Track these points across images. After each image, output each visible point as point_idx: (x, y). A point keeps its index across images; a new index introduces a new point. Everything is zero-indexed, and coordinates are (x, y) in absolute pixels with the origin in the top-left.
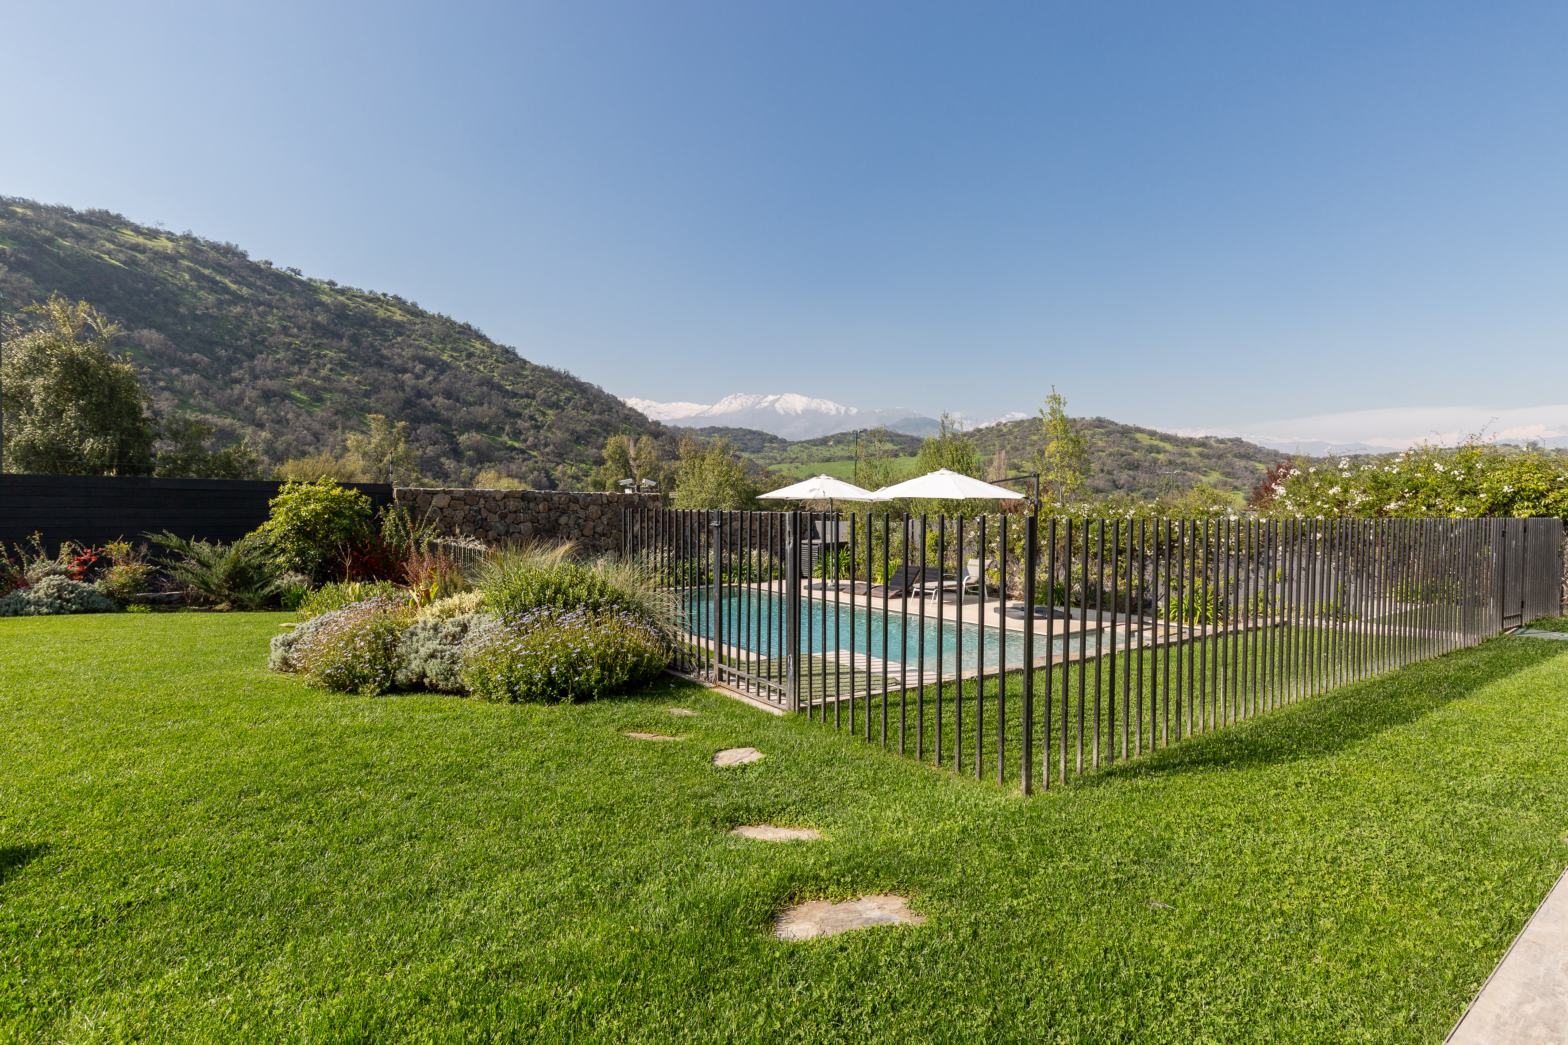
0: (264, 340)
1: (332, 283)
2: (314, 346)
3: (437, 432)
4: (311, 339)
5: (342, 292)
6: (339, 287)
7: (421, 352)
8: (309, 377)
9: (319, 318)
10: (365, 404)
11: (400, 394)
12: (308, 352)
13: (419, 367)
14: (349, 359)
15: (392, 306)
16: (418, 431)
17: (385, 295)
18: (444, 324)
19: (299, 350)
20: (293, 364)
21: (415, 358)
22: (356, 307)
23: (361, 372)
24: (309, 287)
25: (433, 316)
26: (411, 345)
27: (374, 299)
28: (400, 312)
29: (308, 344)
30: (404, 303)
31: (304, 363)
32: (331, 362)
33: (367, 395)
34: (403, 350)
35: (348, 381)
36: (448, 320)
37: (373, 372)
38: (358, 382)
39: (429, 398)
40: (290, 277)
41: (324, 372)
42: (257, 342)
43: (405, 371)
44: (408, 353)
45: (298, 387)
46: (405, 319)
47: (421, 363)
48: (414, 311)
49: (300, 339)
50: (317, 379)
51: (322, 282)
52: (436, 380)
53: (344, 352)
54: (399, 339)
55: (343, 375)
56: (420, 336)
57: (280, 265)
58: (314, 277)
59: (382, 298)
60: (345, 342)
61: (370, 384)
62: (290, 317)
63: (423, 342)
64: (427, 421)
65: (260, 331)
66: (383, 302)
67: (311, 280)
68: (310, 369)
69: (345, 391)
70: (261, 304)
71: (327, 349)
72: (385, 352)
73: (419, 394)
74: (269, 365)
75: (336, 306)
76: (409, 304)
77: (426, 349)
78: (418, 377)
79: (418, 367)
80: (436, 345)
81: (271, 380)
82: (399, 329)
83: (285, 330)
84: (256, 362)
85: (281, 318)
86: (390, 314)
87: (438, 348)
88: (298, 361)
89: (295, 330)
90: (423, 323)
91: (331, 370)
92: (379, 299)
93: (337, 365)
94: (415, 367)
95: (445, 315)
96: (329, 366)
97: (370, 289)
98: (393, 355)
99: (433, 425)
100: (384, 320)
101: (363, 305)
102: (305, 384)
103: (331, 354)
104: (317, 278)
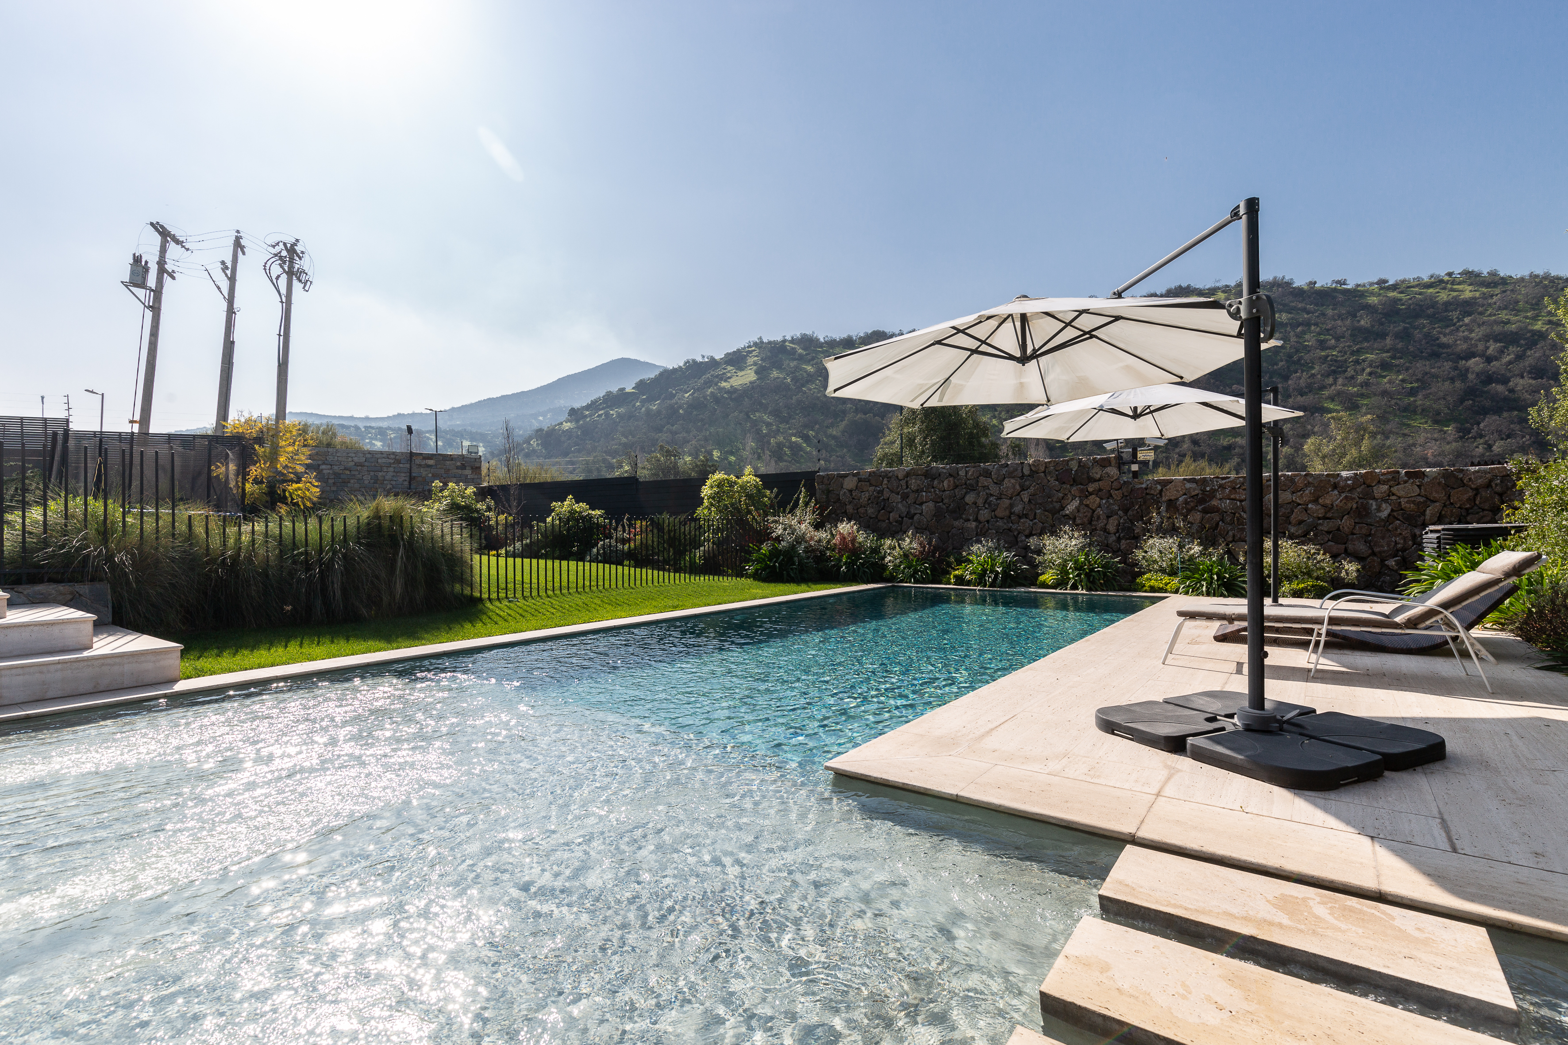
0: (1300, 359)
1: (1382, 282)
2: (1353, 353)
3: (1512, 422)
4: (1349, 346)
5: (1394, 287)
6: (1391, 283)
7: (1497, 329)
8: (1344, 385)
9: (1362, 323)
10: (1409, 404)
11: (1458, 384)
12: (1346, 361)
13: (1493, 348)
14: (1393, 357)
15: (1459, 284)
16: (1482, 425)
17: (1450, 274)
18: (1537, 284)
19: (1336, 361)
20: (1328, 376)
21: (1487, 338)
22: (1410, 299)
23: (1407, 369)
24: (1357, 294)
25: (1522, 279)
26: (1483, 323)
27: (1438, 283)
28: (1470, 288)
29: (1345, 353)
30: (1478, 275)
31: (1340, 373)
32: (1371, 366)
33: (1413, 392)
34: (1471, 331)
35: (1390, 382)
36: (1547, 276)
37: (1421, 366)
38: (1403, 381)
39: (1505, 381)
40: (1335, 289)
41: (1360, 379)
42: (1294, 363)
43: (1470, 355)
44: (1478, 333)
45: (1332, 399)
46: (1477, 294)
47: (1496, 340)
48: (1495, 281)
49: (1337, 349)
50: (1354, 387)
51: (1371, 284)
52: (1519, 357)
53: (1388, 352)
54: (1467, 320)
55: (1385, 377)
56: (1500, 308)
57: (1324, 281)
58: (1360, 282)
59: (1446, 278)
60: (1389, 341)
61: (1417, 381)
62: (1328, 330)
63: (1504, 315)
64: (1498, 411)
65: (1297, 351)
66: (1447, 282)
67: (1358, 285)
68: (1346, 378)
69: (1385, 393)
70: (1299, 325)
71: (1367, 353)
72: (1444, 340)
73: (1489, 379)
74: (1302, 383)
75: (1384, 304)
76: (1485, 273)
77: (1508, 322)
78: (1489, 360)
79: (1491, 348)
80: (1523, 314)
81: (1302, 396)
82: (1467, 307)
83: (1322, 345)
84: (1290, 382)
85: (1319, 334)
86: (1455, 294)
87: (1527, 317)
88: (1334, 372)
89: (1333, 341)
90: (1504, 292)
91: (1370, 374)
92: (1441, 281)
93: (1377, 367)
94: (1488, 348)
95: (1540, 272)
96: (1368, 370)
97: (1430, 273)
98: (1456, 341)
99: (1505, 414)
100: (1447, 304)
101: (1420, 294)
102: (1339, 393)
103: (1371, 357)
104: (1366, 281)
